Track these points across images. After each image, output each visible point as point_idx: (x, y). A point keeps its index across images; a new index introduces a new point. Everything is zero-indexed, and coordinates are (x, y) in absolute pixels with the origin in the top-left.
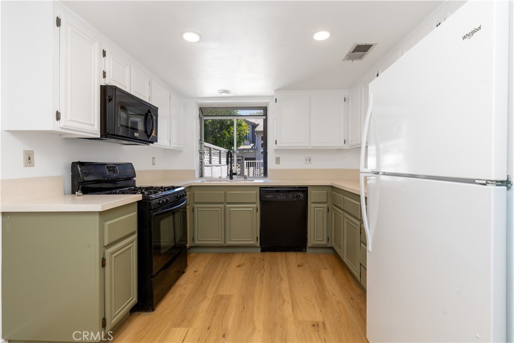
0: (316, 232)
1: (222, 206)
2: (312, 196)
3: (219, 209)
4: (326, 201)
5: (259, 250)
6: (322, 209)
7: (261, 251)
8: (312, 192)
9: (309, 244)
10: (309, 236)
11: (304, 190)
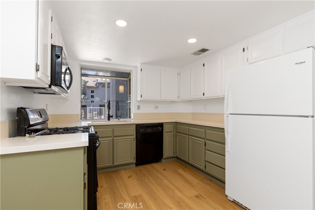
0: (168, 150)
1: (111, 139)
2: (166, 129)
3: (108, 141)
4: (173, 131)
5: (135, 165)
6: (171, 136)
7: (136, 166)
8: (166, 126)
9: (164, 157)
10: (164, 152)
11: (161, 125)
